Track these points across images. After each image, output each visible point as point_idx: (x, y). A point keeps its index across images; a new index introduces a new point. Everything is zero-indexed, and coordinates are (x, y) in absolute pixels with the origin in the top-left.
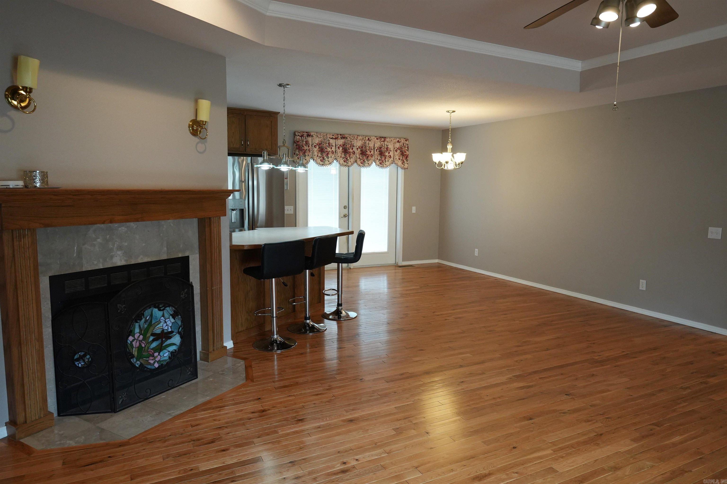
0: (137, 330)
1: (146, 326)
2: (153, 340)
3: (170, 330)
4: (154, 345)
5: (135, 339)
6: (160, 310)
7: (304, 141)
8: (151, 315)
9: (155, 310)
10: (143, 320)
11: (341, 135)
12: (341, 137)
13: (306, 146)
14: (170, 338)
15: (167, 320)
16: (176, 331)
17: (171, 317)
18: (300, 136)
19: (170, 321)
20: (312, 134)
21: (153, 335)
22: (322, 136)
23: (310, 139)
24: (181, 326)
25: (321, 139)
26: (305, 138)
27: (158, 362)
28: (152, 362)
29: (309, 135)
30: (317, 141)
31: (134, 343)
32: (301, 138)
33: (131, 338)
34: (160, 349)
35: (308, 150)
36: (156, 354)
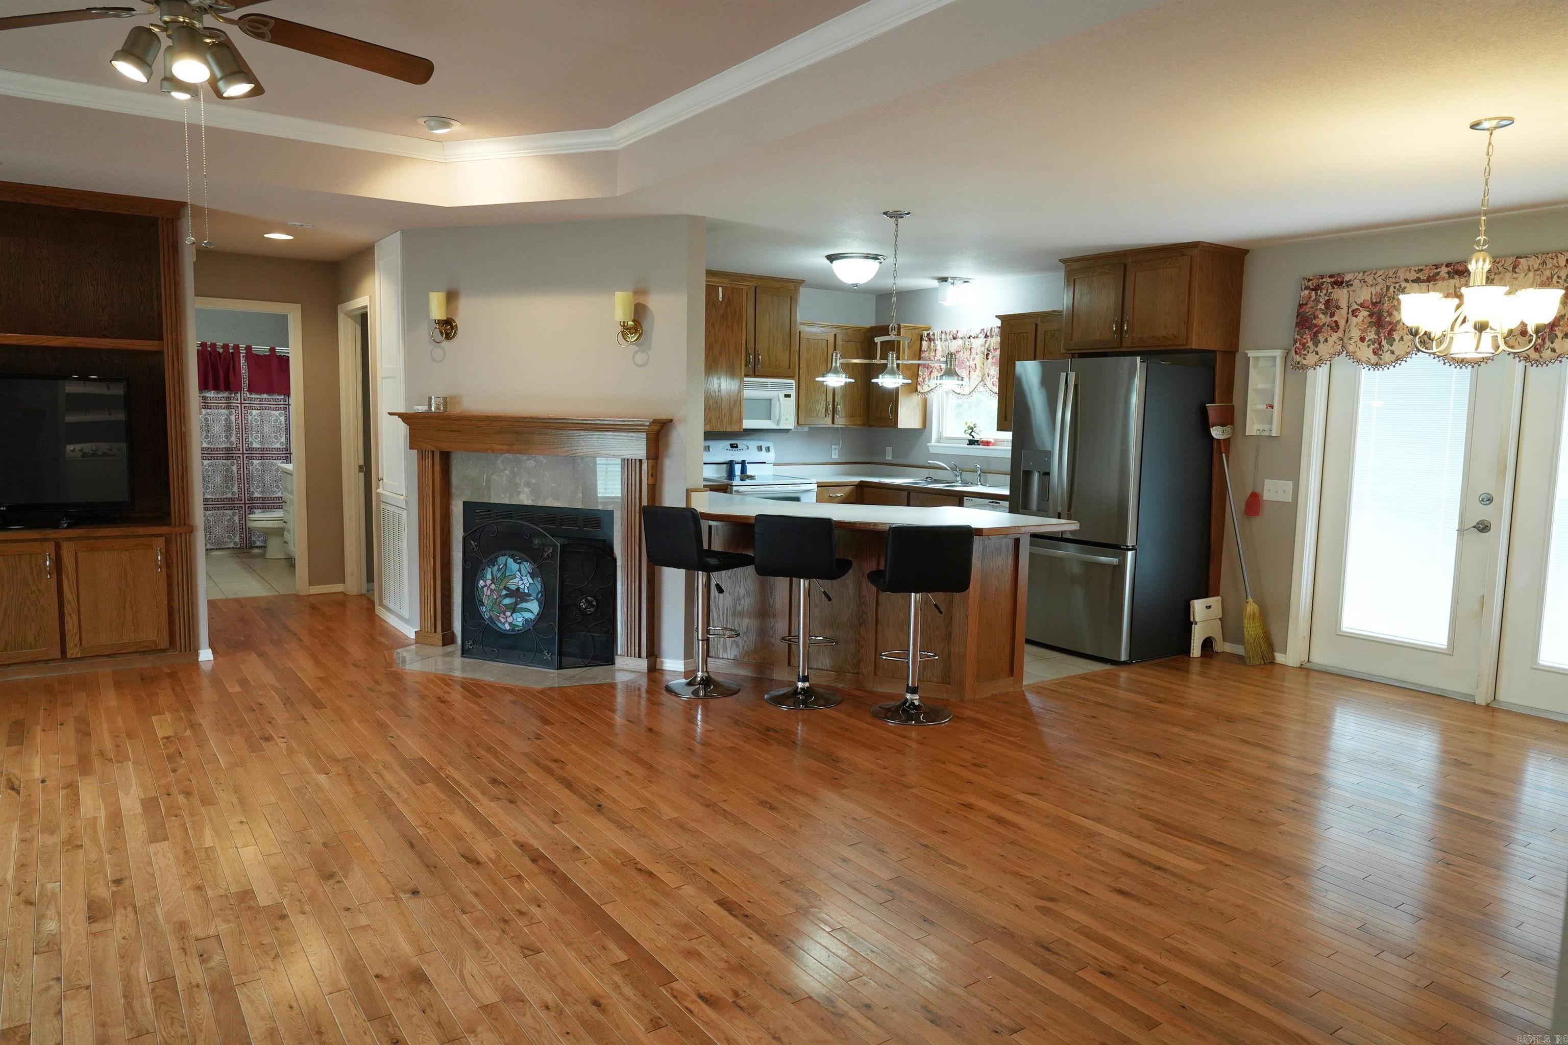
0: (489, 576)
1: (499, 575)
2: (506, 596)
3: (526, 591)
4: (507, 601)
5: (486, 585)
6: (515, 561)
7: (1321, 300)
8: (506, 565)
9: (510, 561)
10: (496, 567)
11: (1448, 265)
12: (1449, 273)
13: (1325, 314)
14: (527, 601)
15: (523, 578)
16: (535, 595)
17: (529, 575)
18: (1312, 290)
19: (528, 581)
20: (1347, 278)
21: (505, 588)
22: (1380, 280)
23: (1341, 295)
24: (541, 592)
25: (1378, 288)
26: (1324, 292)
27: (510, 624)
28: (503, 620)
29: (1339, 282)
30: (1365, 294)
31: (485, 589)
32: (1316, 294)
33: (481, 583)
34: (514, 609)
35: (1328, 326)
36: (508, 614)
